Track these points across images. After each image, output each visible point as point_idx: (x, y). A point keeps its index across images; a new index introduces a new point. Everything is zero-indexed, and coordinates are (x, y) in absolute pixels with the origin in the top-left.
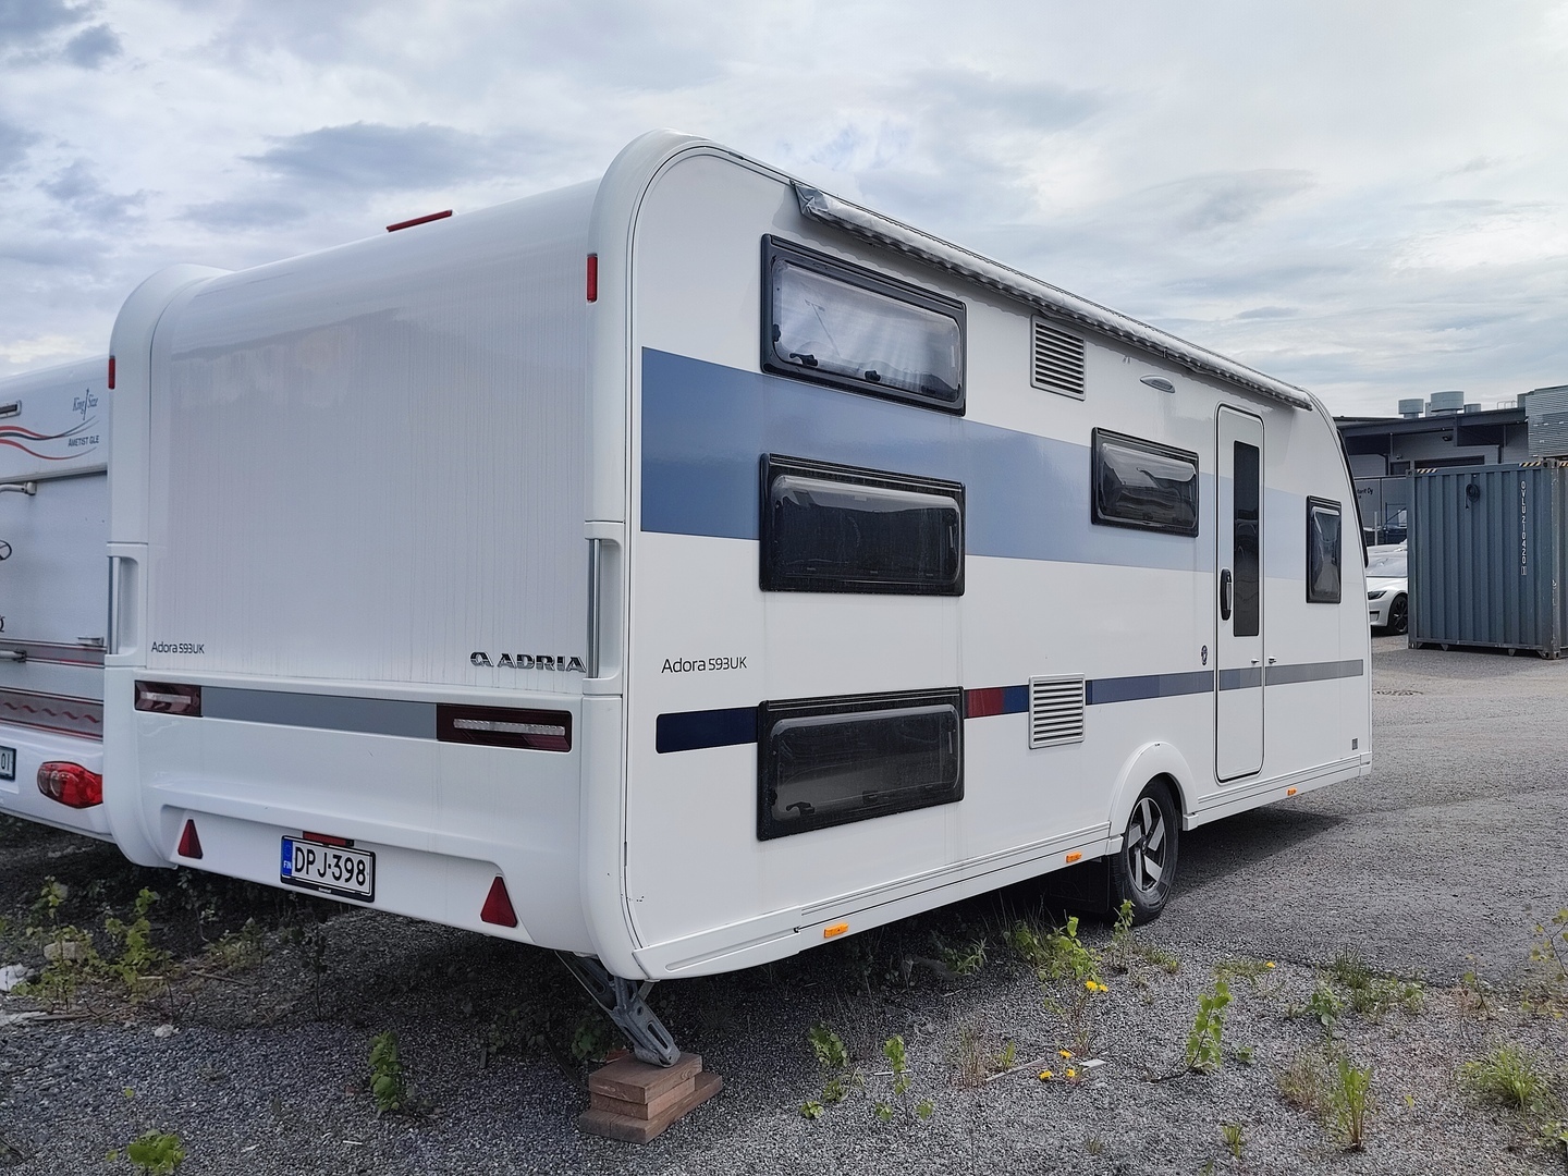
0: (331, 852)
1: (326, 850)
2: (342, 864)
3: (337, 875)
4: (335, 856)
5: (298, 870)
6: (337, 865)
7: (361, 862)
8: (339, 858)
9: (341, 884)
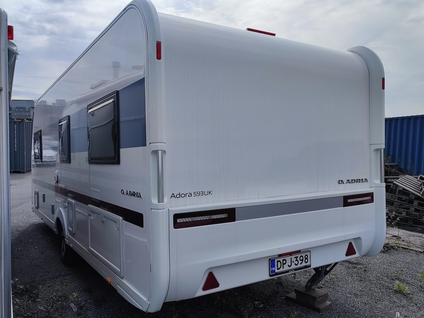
0: (293, 257)
1: (291, 257)
2: (298, 259)
3: (296, 264)
4: (295, 258)
5: (278, 269)
6: (297, 260)
7: (306, 255)
8: (297, 257)
9: (299, 266)
